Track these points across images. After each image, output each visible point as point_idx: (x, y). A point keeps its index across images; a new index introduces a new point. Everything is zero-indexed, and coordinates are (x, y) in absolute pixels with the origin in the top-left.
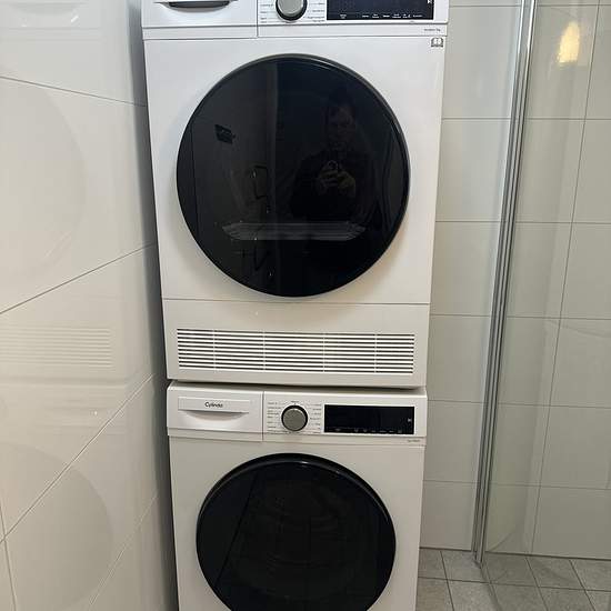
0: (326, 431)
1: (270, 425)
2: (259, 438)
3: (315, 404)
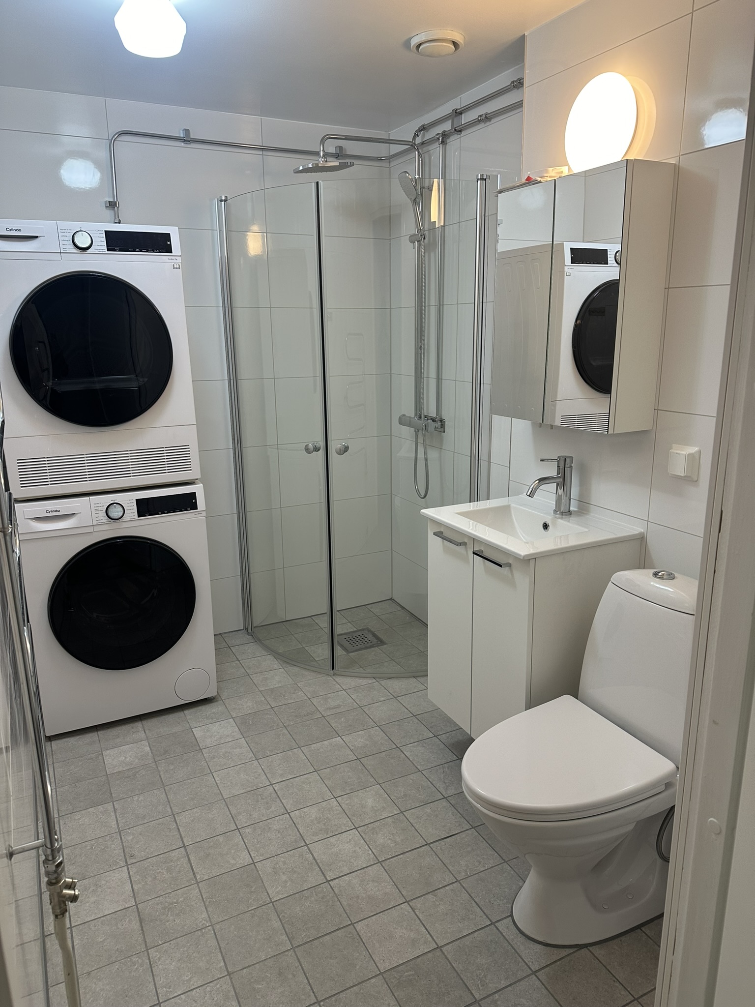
0: (138, 517)
1: (98, 519)
2: (90, 530)
3: (129, 500)
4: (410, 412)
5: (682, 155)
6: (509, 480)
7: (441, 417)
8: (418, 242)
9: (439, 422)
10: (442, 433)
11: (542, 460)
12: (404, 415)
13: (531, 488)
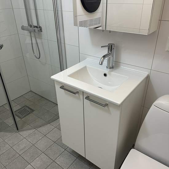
6: (79, 53)
7: (39, 26)
10: (41, 32)
11: (102, 47)
12: (23, 26)
13: (101, 61)
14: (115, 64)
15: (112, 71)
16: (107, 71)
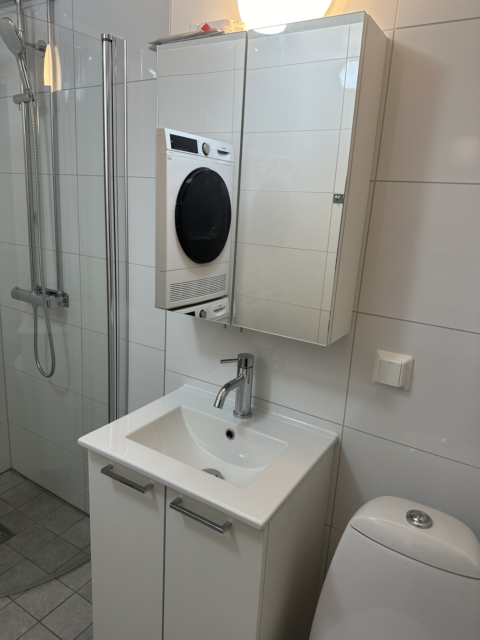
4: (26, 285)
5: (397, 28)
6: (165, 369)
7: (63, 291)
8: (25, 102)
9: (61, 296)
10: (66, 308)
11: (223, 361)
12: (18, 288)
13: (219, 398)
14: (255, 404)
15: (247, 425)
16: (234, 424)
